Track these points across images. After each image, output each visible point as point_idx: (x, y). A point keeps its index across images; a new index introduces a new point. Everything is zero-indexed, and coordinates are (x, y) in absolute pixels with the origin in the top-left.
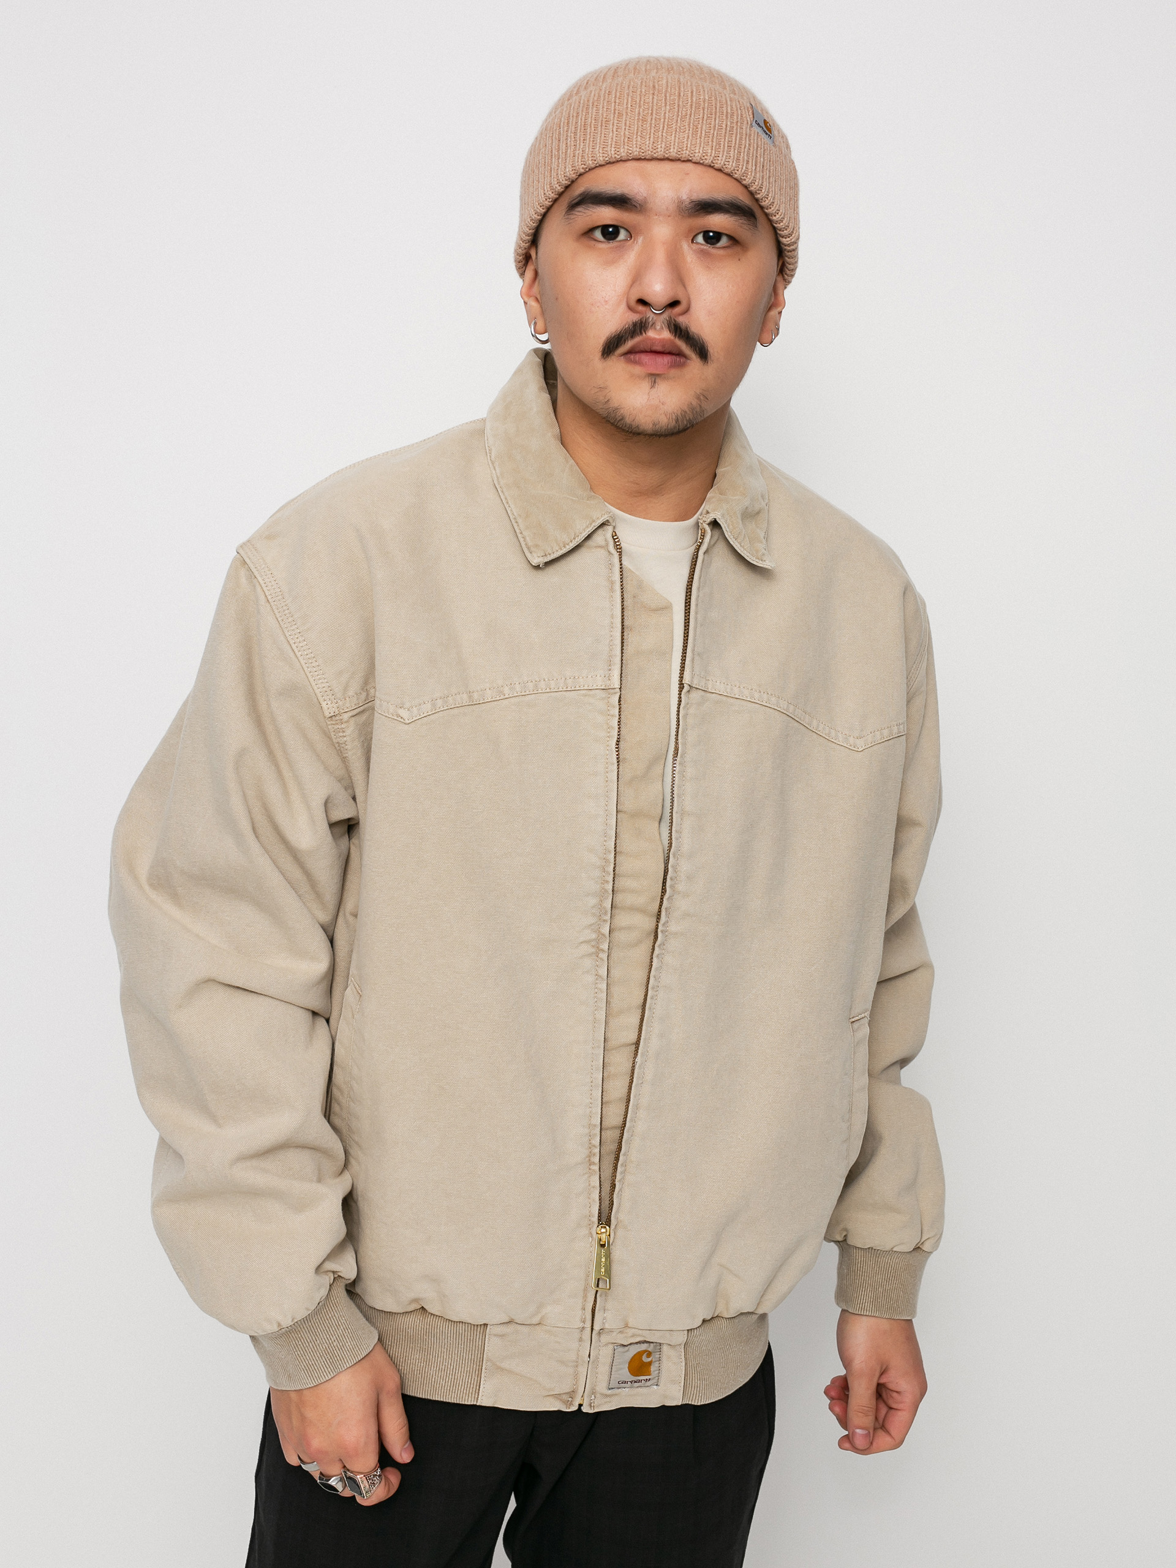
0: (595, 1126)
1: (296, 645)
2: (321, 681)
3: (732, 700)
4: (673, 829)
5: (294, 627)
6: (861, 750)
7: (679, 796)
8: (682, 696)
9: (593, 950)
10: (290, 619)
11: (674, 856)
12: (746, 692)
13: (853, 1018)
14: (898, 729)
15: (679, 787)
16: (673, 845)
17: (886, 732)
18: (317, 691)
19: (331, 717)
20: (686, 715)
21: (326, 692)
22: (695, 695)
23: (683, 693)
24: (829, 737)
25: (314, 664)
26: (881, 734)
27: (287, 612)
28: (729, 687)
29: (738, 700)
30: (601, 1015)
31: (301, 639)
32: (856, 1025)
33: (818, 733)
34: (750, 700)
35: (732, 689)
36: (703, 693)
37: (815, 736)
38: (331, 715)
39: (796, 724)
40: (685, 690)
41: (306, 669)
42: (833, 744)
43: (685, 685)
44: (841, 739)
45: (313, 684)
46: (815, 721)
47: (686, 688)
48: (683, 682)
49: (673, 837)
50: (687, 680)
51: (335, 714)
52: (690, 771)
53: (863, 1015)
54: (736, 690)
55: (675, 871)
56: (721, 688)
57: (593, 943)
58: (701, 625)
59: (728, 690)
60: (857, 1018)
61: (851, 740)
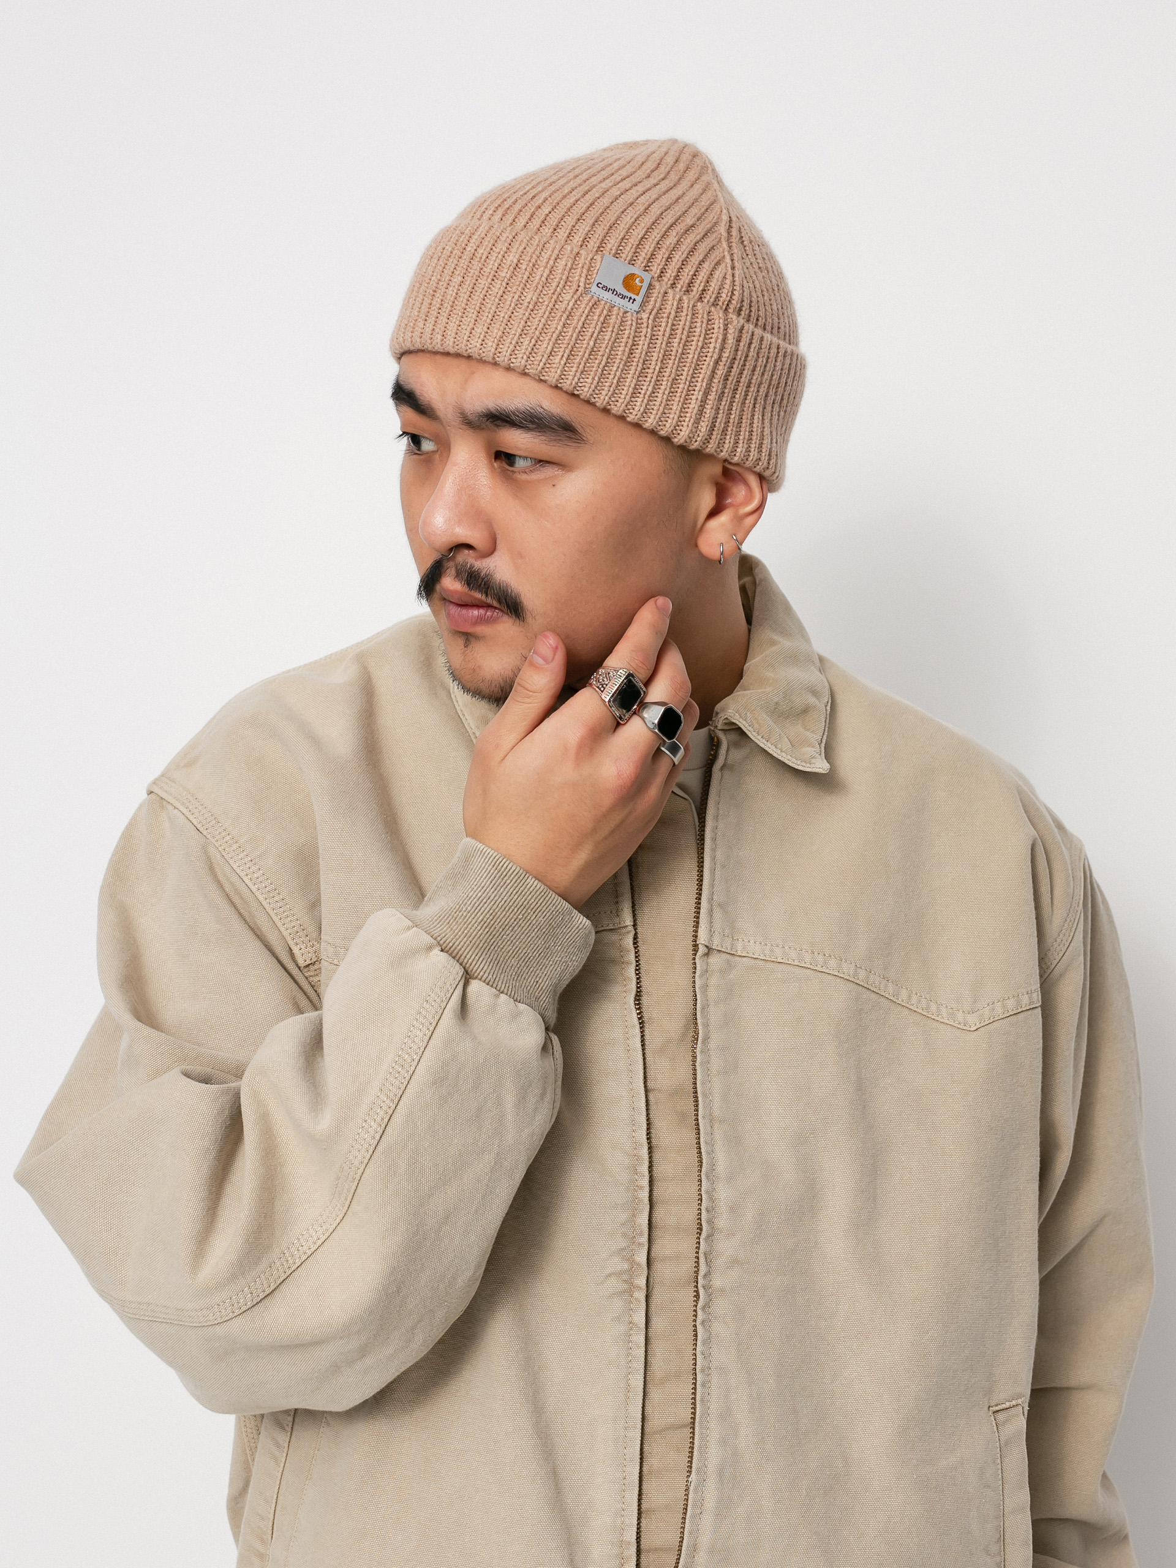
0: (629, 1543)
1: (249, 877)
2: (289, 919)
3: (771, 965)
4: (702, 1140)
5: (241, 856)
6: (975, 1028)
7: (705, 1096)
8: (697, 961)
9: (626, 1286)
10: (235, 846)
11: (707, 1177)
12: (793, 954)
13: (997, 1405)
14: (1030, 998)
15: (703, 1084)
16: (704, 1161)
17: (1011, 1004)
18: (285, 933)
19: (308, 966)
20: (705, 987)
21: (298, 932)
22: (715, 960)
23: (697, 957)
24: (928, 1012)
25: (276, 899)
26: (1004, 1006)
27: (228, 838)
28: (768, 948)
29: (781, 965)
30: (638, 1382)
31: (254, 868)
32: (1001, 1417)
33: (911, 1007)
34: (798, 964)
35: (772, 951)
36: (728, 956)
37: (906, 1012)
38: (307, 963)
39: (873, 996)
40: (700, 953)
41: (267, 906)
42: (935, 1024)
43: (700, 945)
44: (945, 1015)
45: (279, 924)
46: (904, 991)
47: (702, 950)
48: (698, 943)
49: (703, 1150)
50: (703, 938)
51: (312, 961)
52: (716, 1063)
53: (1014, 1403)
54: (778, 951)
55: (712, 1199)
56: (756, 950)
57: (625, 1277)
58: (723, 866)
59: (767, 952)
60: (1004, 1406)
61: (960, 1016)
